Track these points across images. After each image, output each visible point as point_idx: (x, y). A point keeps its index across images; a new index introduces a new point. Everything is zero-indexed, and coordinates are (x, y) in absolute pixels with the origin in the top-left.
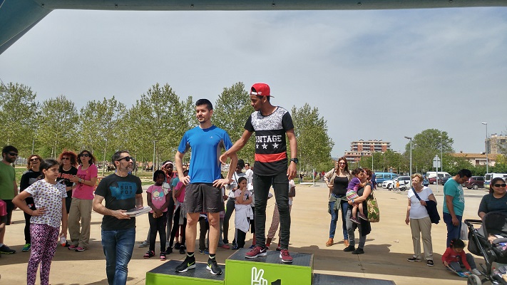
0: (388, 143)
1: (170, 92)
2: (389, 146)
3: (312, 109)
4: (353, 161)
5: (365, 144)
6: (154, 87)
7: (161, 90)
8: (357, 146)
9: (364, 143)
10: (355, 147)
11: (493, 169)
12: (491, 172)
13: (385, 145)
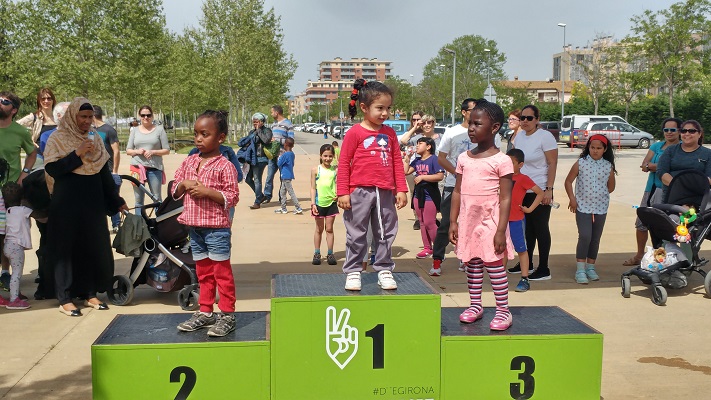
0: (387, 64)
2: (389, 70)
4: (322, 100)
5: (346, 67)
8: (330, 70)
9: (343, 64)
10: (327, 72)
11: (570, 109)
12: (567, 113)
13: (383, 67)
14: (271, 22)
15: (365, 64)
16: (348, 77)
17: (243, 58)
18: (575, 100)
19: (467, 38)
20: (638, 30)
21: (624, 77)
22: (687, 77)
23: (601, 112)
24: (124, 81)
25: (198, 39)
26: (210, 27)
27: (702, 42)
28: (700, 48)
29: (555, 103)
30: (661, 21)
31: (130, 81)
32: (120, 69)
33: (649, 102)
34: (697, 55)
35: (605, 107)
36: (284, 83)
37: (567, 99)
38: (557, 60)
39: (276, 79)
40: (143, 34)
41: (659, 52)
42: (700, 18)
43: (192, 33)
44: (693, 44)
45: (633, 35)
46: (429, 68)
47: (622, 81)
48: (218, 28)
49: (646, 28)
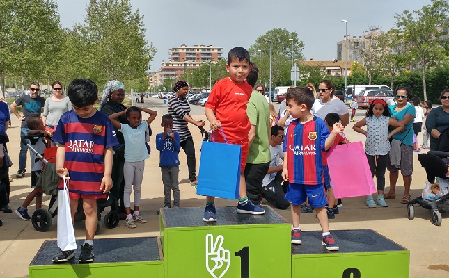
0: (219, 50)
2: (221, 54)
4: (173, 75)
5: (189, 51)
8: (178, 54)
9: (187, 49)
10: (176, 55)
11: (351, 81)
12: (349, 84)
13: (216, 51)
14: (137, 20)
15: (203, 49)
16: (191, 59)
17: (117, 46)
18: (354, 74)
19: (276, 31)
20: (399, 24)
21: (390, 58)
22: (434, 57)
23: (373, 83)
24: (30, 63)
25: (83, 32)
26: (92, 23)
27: (444, 33)
29: (339, 77)
30: (416, 18)
31: (34, 62)
32: (27, 54)
33: (408, 75)
34: (441, 42)
35: (376, 79)
36: (146, 63)
37: (348, 73)
38: (340, 46)
39: (141, 61)
40: (44, 29)
41: (414, 40)
42: (442, 16)
43: (79, 28)
44: (438, 35)
45: (396, 28)
47: (388, 61)
48: (98, 24)
49: (405, 23)
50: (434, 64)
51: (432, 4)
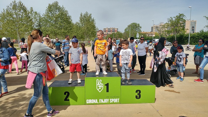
1: (22, 5)
3: (89, 14)
6: (13, 2)
7: (17, 4)
10: (105, 30)
11: (154, 38)
12: (154, 39)
13: (116, 29)
14: (93, 21)
15: (113, 29)
16: (109, 31)
17: (88, 28)
18: (155, 36)
19: (133, 23)
20: (169, 21)
21: (166, 31)
22: (179, 31)
24: (64, 33)
25: (78, 24)
26: (81, 22)
27: (182, 24)
28: (182, 25)
29: (152, 36)
30: (174, 19)
31: (65, 33)
32: (63, 30)
33: (171, 36)
34: (181, 26)
37: (154, 36)
38: (152, 28)
39: (94, 32)
40: (67, 23)
41: (173, 26)
42: (182, 18)
43: (77, 23)
44: (181, 24)
45: (168, 22)
46: (126, 30)
47: (165, 32)
48: (82, 22)
49: (170, 21)
50: (179, 33)
51: (179, 15)
